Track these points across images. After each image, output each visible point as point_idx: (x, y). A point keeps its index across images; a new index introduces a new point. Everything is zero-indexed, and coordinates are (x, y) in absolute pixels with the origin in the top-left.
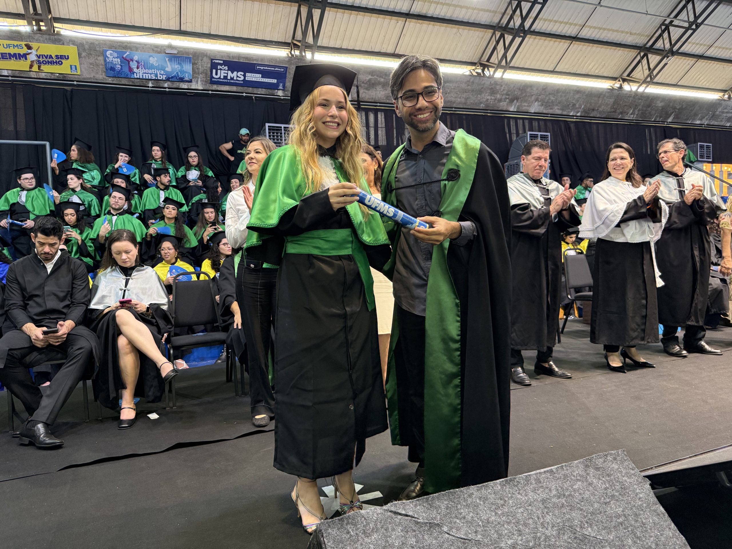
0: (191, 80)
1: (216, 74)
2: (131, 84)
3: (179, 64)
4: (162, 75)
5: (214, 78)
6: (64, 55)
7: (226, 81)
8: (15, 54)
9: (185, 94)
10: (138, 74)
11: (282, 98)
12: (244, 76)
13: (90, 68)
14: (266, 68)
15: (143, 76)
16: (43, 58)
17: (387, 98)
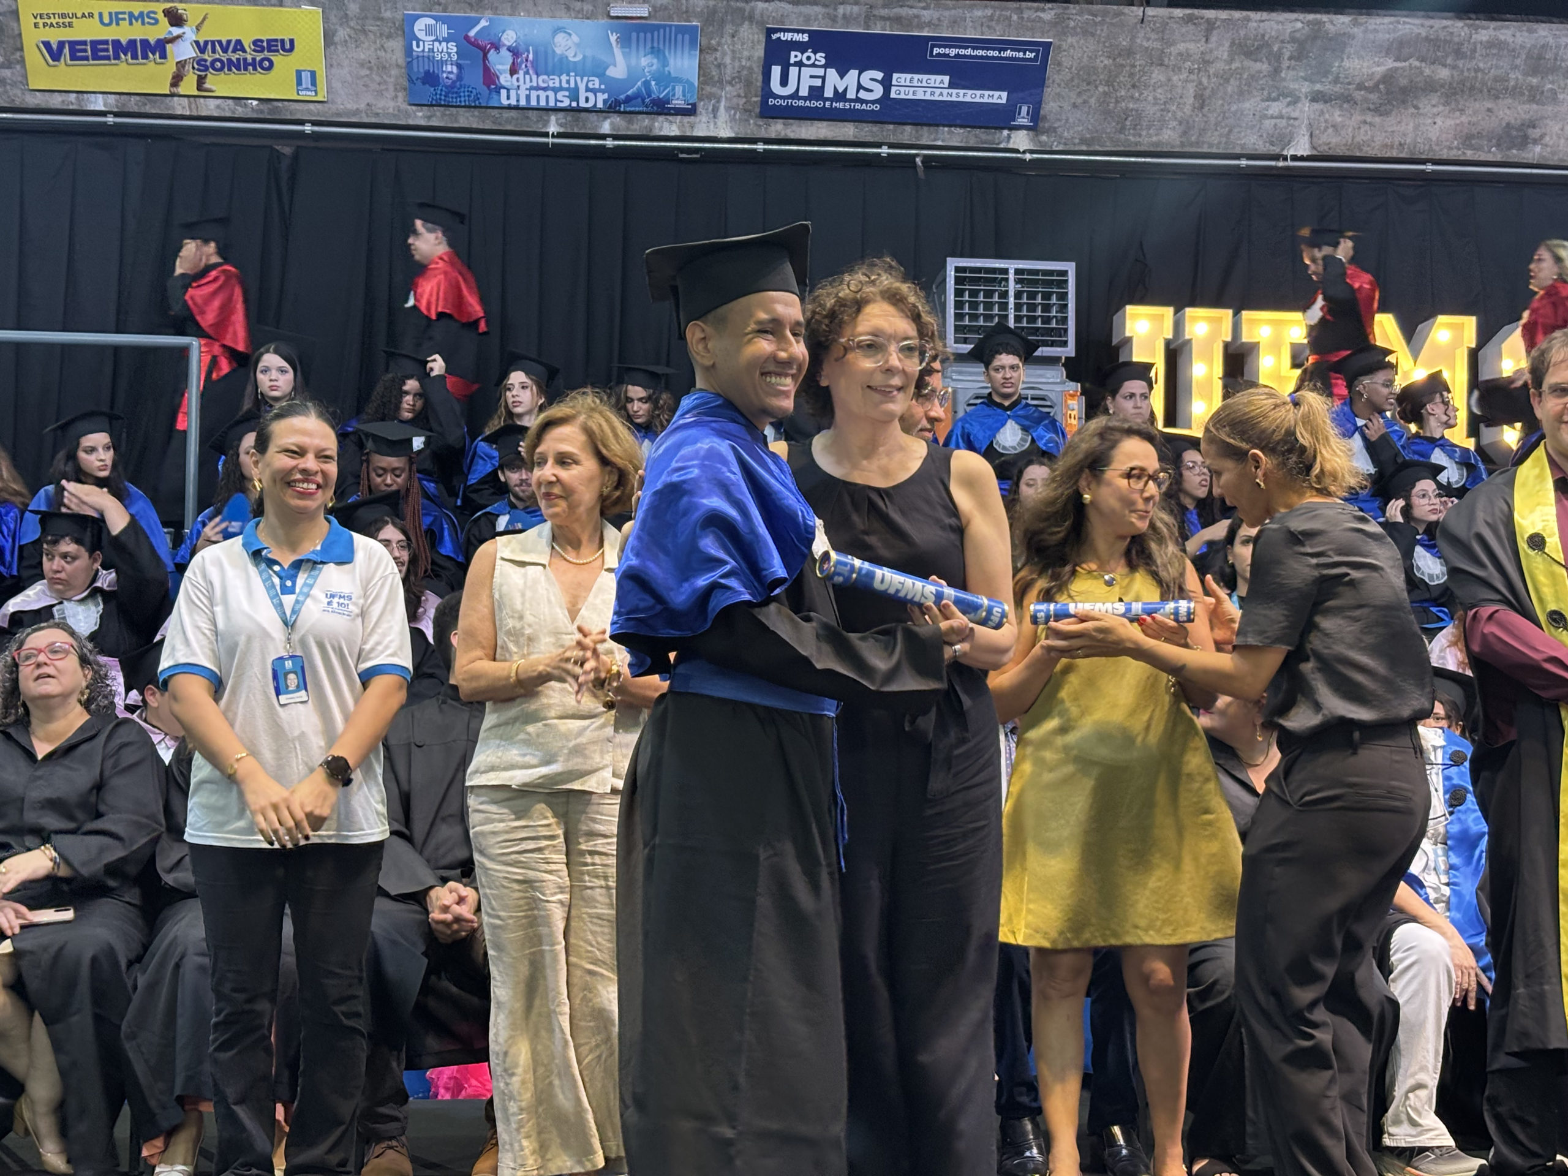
0: (694, 105)
1: (784, 82)
2: (487, 127)
3: (655, 51)
4: (594, 91)
5: (776, 97)
6: (279, 37)
7: (819, 104)
8: (132, 43)
9: (669, 156)
10: (513, 93)
11: (1028, 156)
12: (887, 84)
13: (359, 78)
14: (969, 52)
15: (528, 97)
16: (214, 51)
17: (1468, 139)
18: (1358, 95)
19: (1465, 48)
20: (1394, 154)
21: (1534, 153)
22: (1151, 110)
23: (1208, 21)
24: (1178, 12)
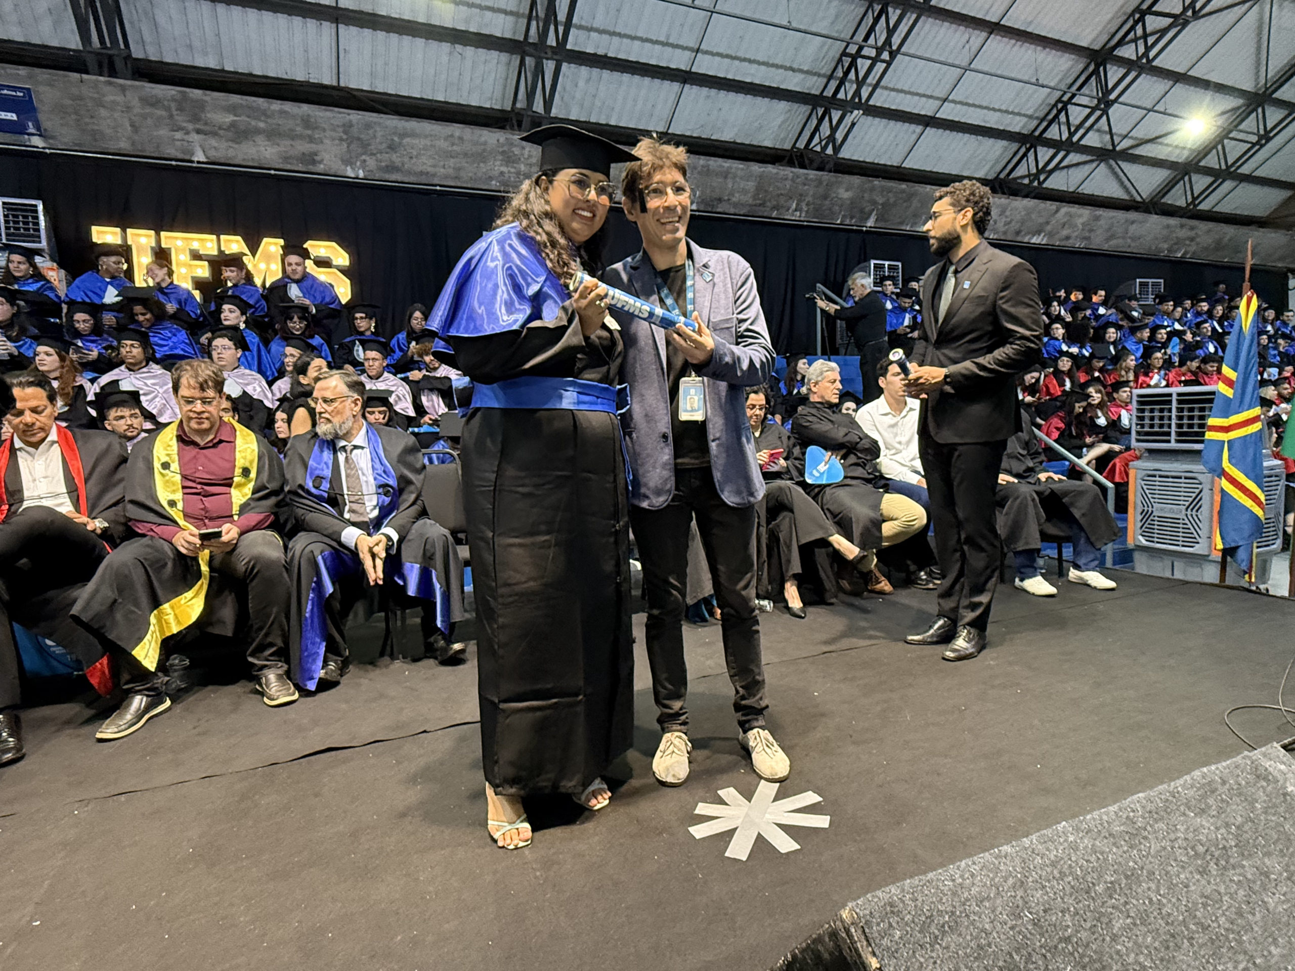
11: (48, 151)
17: (286, 159)
18: (221, 132)
19: (269, 113)
20: (251, 164)
21: (321, 168)
22: (108, 131)
23: (121, 85)
24: (101, 78)
